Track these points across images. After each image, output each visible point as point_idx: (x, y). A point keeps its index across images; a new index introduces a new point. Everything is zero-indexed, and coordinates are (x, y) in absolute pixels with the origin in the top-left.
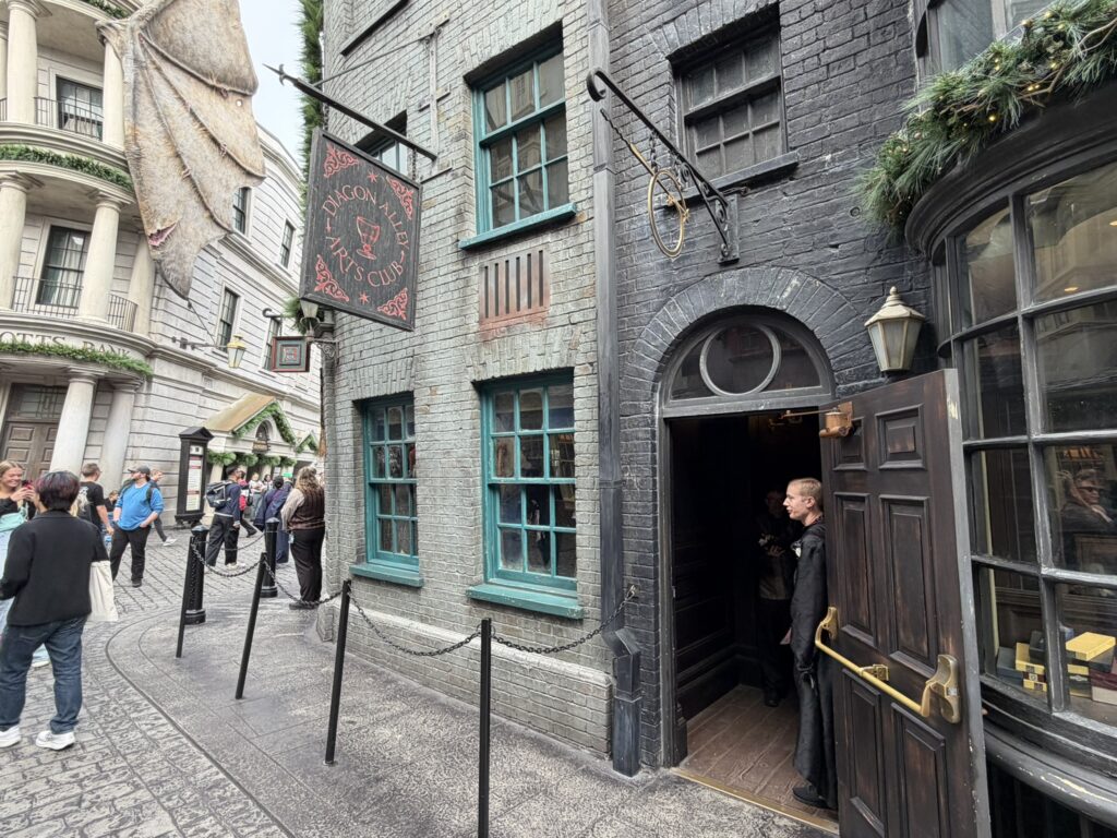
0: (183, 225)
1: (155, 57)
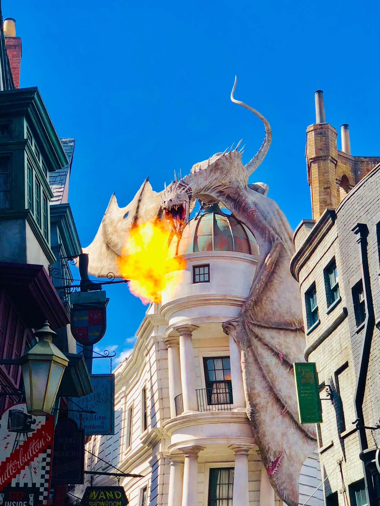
0: (287, 451)
1: (257, 330)
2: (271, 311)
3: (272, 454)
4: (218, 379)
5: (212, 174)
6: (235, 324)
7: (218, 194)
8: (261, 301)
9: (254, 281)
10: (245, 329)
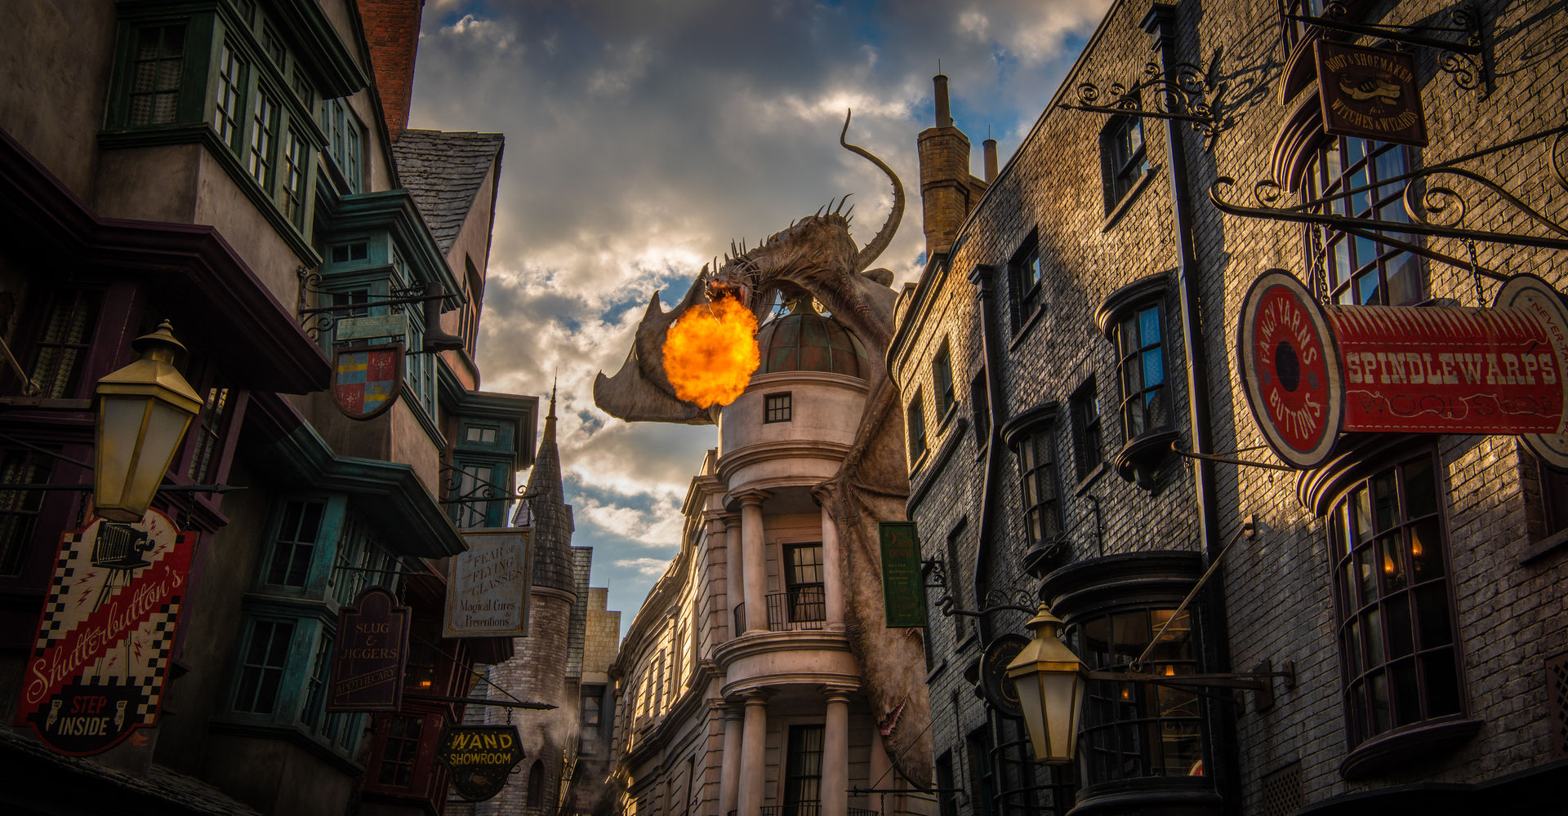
1: (867, 500)
2: (890, 469)
3: (888, 700)
4: (807, 580)
5: (796, 248)
6: (831, 487)
7: (806, 281)
8: (874, 455)
9: (863, 419)
10: (846, 496)
